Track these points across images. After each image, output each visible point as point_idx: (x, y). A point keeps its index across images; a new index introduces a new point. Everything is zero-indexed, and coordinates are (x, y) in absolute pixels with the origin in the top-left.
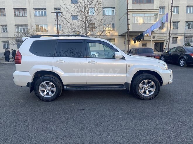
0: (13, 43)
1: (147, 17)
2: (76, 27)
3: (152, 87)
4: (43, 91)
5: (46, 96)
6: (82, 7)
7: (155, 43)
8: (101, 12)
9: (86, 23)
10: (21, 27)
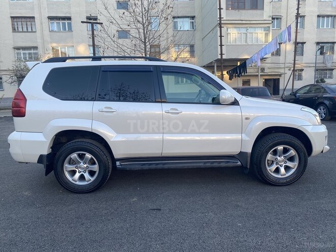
0: (10, 80)
1: (252, 33)
2: (128, 51)
3: (291, 159)
4: (73, 173)
5: (78, 183)
6: (138, 14)
7: (266, 80)
8: (171, 25)
9: (145, 43)
10: (24, 52)
